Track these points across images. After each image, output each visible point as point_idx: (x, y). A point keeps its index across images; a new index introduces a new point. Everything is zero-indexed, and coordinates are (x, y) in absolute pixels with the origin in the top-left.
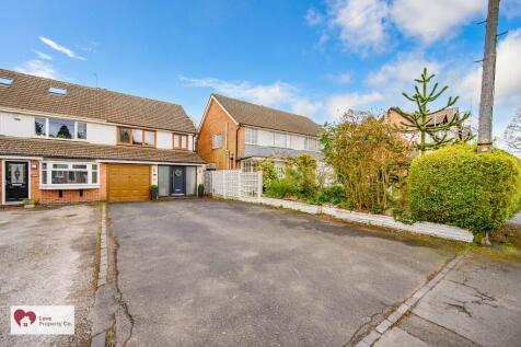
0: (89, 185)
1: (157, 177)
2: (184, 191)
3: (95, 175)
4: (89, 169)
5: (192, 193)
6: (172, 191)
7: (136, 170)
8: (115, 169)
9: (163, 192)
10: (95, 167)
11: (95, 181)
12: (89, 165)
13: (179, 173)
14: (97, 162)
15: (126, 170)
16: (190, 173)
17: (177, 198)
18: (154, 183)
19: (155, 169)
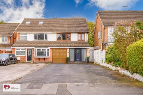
1: (69, 54)
2: (81, 60)
3: (48, 52)
4: (46, 51)
5: (85, 61)
6: (75, 60)
7: (61, 51)
8: (54, 50)
9: (72, 60)
10: (48, 50)
12: (46, 49)
13: (78, 51)
14: (49, 48)
15: (58, 51)
16: (83, 51)
17: (77, 63)
18: (68, 56)
19: (68, 50)
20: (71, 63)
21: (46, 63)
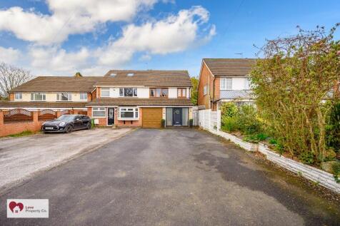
0: (134, 118)
1: (165, 115)
2: (181, 123)
3: (137, 113)
4: (134, 111)
5: (186, 125)
6: (174, 123)
7: (155, 111)
8: (145, 110)
9: (170, 123)
10: (137, 110)
11: (137, 117)
12: (134, 108)
13: (177, 112)
14: (138, 107)
15: (151, 111)
16: (185, 112)
17: (176, 128)
18: (164, 118)
19: (164, 110)
20: (168, 127)
21: (134, 128)
